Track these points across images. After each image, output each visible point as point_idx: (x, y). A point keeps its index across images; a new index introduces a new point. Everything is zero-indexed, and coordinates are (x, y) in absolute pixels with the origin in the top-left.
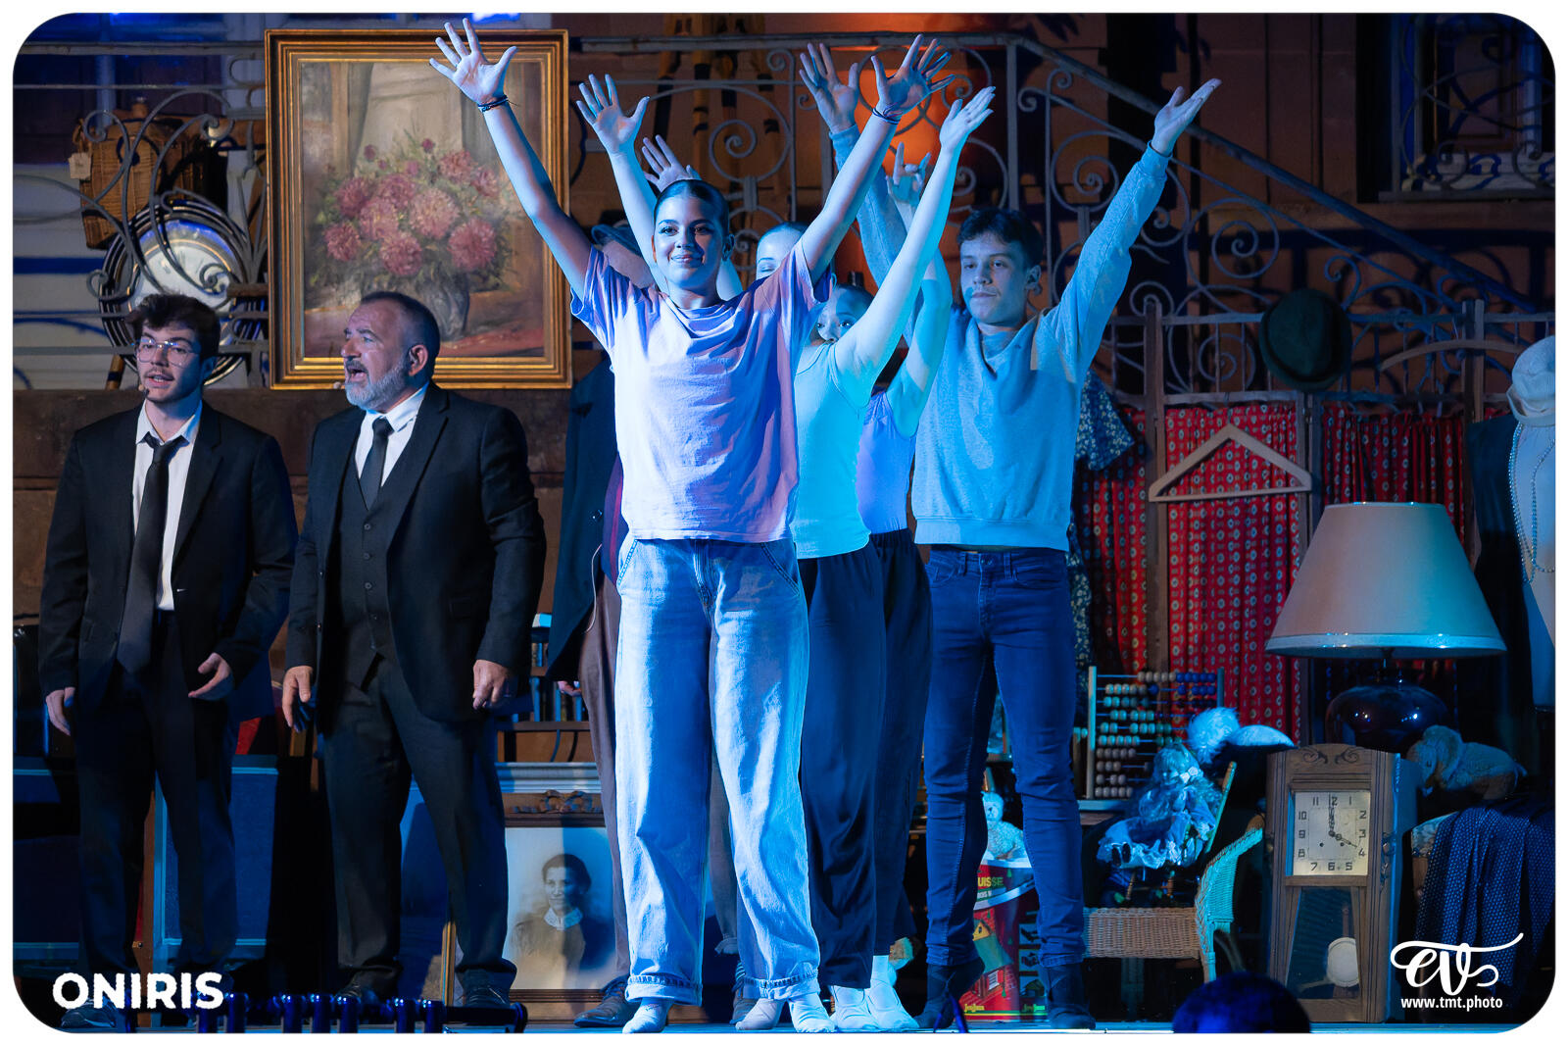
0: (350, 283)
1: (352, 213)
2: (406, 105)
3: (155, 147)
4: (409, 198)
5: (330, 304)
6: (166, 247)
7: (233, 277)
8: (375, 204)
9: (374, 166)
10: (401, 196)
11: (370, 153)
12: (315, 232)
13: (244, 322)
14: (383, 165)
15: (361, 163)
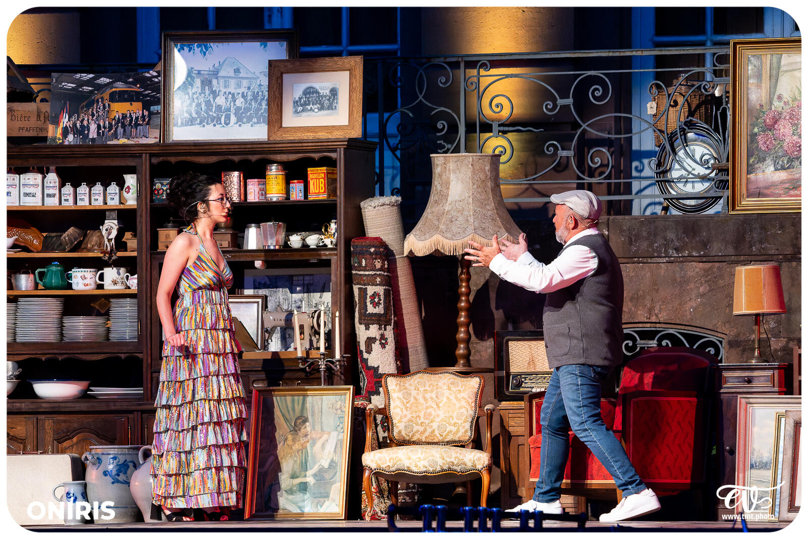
0: (769, 161)
1: (771, 128)
3: (685, 97)
5: (760, 172)
6: (686, 147)
7: (717, 159)
8: (781, 123)
9: (782, 104)
11: (780, 98)
12: (753, 137)
13: (721, 181)
14: (786, 103)
15: (775, 103)
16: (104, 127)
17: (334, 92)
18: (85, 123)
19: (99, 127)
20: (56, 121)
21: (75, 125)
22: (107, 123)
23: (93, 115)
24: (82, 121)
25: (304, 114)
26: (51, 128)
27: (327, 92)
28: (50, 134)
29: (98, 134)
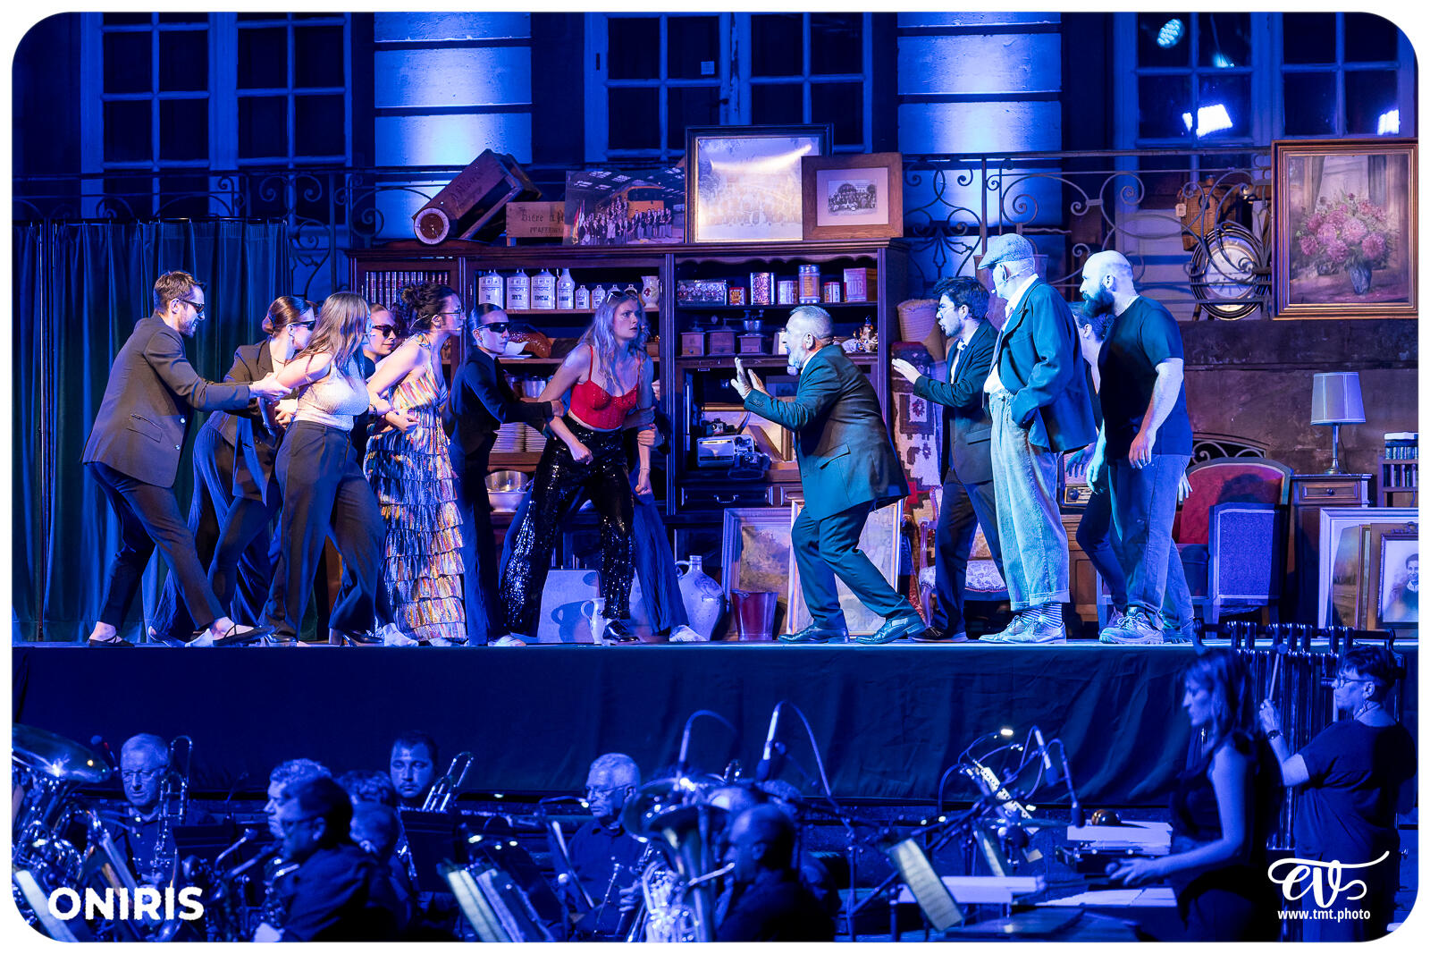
0: (1312, 266)
1: (1313, 231)
2: (1341, 177)
3: (1217, 199)
4: (1342, 223)
5: (1303, 277)
6: (1222, 250)
7: (1255, 264)
8: (1325, 226)
9: (1325, 207)
10: (1339, 223)
11: (1323, 201)
12: (1295, 240)
13: (1260, 286)
14: (1330, 207)
15: (1318, 206)
16: (623, 227)
17: (872, 190)
18: (603, 223)
19: (617, 227)
20: (571, 221)
21: (591, 224)
22: (626, 222)
23: (611, 214)
24: (599, 221)
25: (841, 212)
26: (566, 228)
27: (865, 190)
28: (565, 235)
29: (617, 234)
